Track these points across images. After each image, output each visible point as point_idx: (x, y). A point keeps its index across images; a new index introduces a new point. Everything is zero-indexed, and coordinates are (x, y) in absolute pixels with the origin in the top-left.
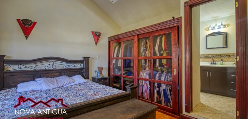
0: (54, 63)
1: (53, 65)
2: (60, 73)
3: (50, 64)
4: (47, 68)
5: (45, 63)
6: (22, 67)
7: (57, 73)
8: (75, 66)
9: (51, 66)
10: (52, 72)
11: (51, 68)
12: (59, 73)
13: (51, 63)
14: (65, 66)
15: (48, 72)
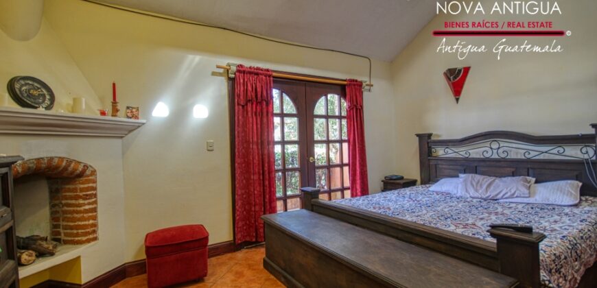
0: (501, 145)
1: (499, 148)
2: (516, 168)
3: (492, 147)
4: (487, 155)
5: (482, 145)
6: (450, 151)
7: (508, 169)
8: (559, 154)
9: (495, 151)
10: (498, 164)
11: (495, 156)
12: (513, 170)
13: (495, 146)
14: (528, 151)
15: (488, 163)
